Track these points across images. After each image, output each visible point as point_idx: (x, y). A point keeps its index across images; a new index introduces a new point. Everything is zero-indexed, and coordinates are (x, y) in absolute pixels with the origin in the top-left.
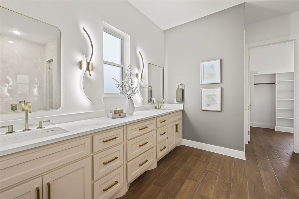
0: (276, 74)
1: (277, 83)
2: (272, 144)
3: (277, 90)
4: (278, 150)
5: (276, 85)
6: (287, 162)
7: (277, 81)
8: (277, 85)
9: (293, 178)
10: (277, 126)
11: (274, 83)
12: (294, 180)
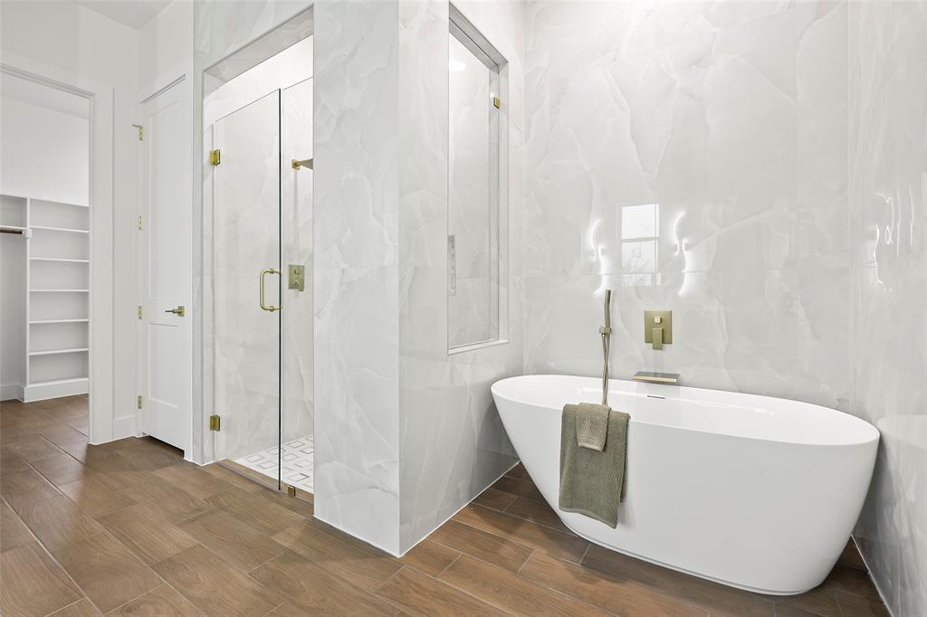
0: (26, 199)
1: (29, 233)
2: (18, 448)
3: (29, 258)
4: (43, 458)
5: (26, 239)
6: (76, 483)
7: (29, 226)
8: (28, 241)
9: (96, 520)
10: (31, 383)
11: (21, 233)
12: (100, 522)
